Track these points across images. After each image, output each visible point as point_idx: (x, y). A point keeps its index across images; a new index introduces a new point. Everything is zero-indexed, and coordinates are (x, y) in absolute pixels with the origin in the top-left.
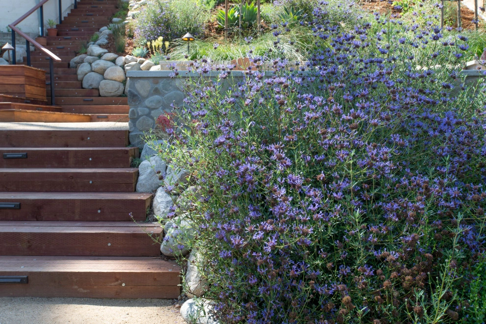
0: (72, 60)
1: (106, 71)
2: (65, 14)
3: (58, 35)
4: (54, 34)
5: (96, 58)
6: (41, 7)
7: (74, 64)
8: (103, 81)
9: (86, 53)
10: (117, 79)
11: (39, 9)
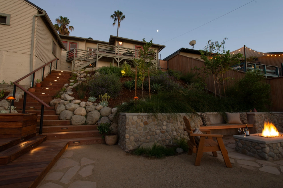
0: (51, 101)
1: (76, 110)
2: (45, 77)
3: (41, 86)
4: (39, 86)
5: (68, 102)
6: (34, 74)
7: (52, 103)
8: (74, 116)
9: (60, 98)
10: (82, 115)
11: (33, 74)
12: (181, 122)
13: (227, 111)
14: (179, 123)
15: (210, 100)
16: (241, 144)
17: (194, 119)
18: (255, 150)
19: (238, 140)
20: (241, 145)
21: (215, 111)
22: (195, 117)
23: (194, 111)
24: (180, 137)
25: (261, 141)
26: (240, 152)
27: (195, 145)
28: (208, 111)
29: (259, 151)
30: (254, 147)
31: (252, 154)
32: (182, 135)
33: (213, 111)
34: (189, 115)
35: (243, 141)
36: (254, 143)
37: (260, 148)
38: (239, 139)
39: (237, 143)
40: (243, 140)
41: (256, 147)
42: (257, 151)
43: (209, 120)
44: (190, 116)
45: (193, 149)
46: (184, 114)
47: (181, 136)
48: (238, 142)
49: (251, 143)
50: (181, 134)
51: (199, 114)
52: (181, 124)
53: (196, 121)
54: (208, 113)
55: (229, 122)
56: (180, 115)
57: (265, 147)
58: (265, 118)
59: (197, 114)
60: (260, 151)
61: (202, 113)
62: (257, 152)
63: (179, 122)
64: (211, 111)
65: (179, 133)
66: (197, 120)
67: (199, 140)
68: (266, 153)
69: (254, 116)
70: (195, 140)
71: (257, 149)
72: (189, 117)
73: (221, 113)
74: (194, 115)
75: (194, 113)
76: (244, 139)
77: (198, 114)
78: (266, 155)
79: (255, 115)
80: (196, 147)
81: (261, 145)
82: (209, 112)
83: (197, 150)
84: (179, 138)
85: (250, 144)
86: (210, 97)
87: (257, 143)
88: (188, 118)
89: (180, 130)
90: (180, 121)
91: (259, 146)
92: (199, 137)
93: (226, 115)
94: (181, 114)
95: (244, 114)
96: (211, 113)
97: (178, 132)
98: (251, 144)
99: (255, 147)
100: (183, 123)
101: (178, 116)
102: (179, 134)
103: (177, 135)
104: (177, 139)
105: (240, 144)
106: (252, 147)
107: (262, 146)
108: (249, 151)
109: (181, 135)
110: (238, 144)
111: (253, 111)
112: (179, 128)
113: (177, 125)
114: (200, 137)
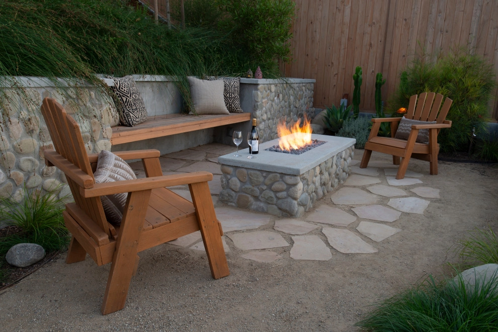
12: (27, 122)
13: (194, 74)
14: (17, 129)
15: (140, 30)
16: (238, 181)
17: (89, 104)
18: (272, 194)
19: (231, 170)
20: (239, 184)
21: (160, 72)
22: (93, 93)
23: (87, 71)
24: (26, 188)
25: (290, 169)
26: (233, 204)
27: (103, 230)
28: (136, 71)
29: (280, 195)
30: (270, 187)
31: (262, 205)
32: (36, 180)
33: (151, 73)
34: (65, 89)
35: (245, 171)
36: (271, 175)
37: (285, 187)
38: (232, 166)
39: (226, 177)
40: (246, 168)
41: (277, 186)
42: (276, 197)
43: (142, 103)
44: (72, 92)
45: (97, 248)
46: (43, 84)
47: (31, 183)
48: (229, 177)
49: (264, 174)
50: (28, 175)
51: (110, 82)
52: (30, 132)
53: (98, 113)
54: (136, 77)
55: (197, 110)
56: (20, 89)
57: (295, 185)
58: (275, 96)
59: (101, 82)
60: (284, 194)
61: (118, 79)
62: (275, 199)
63: (14, 120)
64: (146, 73)
65: (21, 170)
66: (101, 106)
67: (124, 210)
68: (295, 199)
69: (257, 89)
70: (105, 212)
71: (276, 192)
72: (68, 97)
73: (175, 78)
74: (89, 88)
75: (90, 80)
76: (249, 167)
77: (105, 85)
78: (295, 202)
79: (259, 87)
80: (111, 238)
81: (287, 178)
82: (140, 73)
83: (115, 249)
84: (19, 195)
85: (261, 179)
86: (138, 19)
87: (279, 175)
88: (59, 99)
89: (23, 158)
90: (24, 114)
91: (283, 181)
92: (126, 194)
93: (190, 85)
94: (23, 81)
95: (235, 81)
96: (148, 78)
97: (13, 166)
98: (265, 177)
99: (273, 187)
100: (40, 123)
101: (9, 93)
102: (21, 174)
103: (9, 183)
104: (8, 199)
105: (235, 182)
106: (265, 187)
107: (290, 180)
108: (256, 198)
109: (31, 181)
110: (228, 182)
111: (254, 77)
112: (18, 152)
113: (9, 137)
114: (130, 194)
